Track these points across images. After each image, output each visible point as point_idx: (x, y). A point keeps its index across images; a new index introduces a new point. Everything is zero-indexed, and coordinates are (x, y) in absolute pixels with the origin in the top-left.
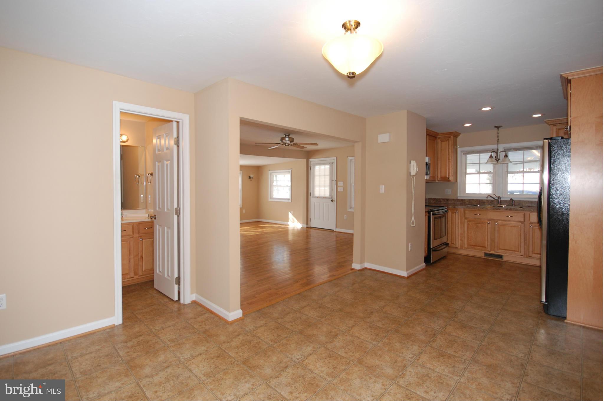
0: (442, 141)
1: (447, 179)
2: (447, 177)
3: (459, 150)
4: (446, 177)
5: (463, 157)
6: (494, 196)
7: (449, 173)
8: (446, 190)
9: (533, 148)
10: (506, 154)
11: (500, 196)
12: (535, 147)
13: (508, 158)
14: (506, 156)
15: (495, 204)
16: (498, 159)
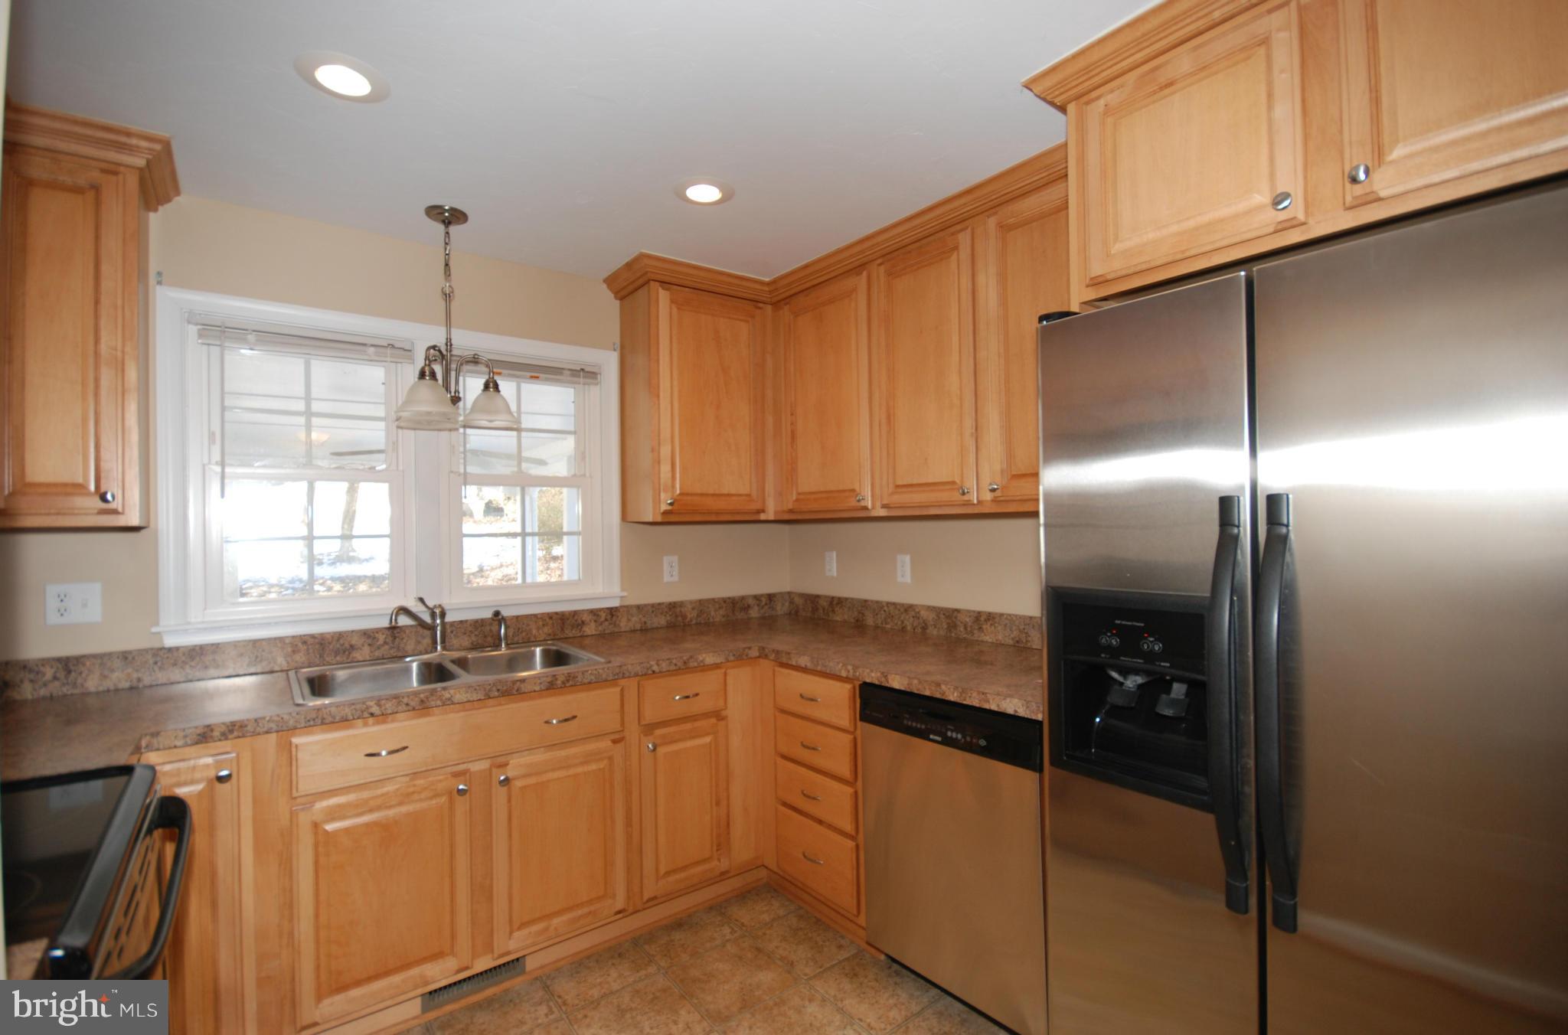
1: (88, 503)
2: (90, 482)
4: (80, 486)
8: (53, 590)
9: (561, 374)
10: (493, 378)
11: (440, 606)
12: (569, 372)
13: (504, 399)
14: (491, 386)
15: (406, 652)
16: (453, 394)
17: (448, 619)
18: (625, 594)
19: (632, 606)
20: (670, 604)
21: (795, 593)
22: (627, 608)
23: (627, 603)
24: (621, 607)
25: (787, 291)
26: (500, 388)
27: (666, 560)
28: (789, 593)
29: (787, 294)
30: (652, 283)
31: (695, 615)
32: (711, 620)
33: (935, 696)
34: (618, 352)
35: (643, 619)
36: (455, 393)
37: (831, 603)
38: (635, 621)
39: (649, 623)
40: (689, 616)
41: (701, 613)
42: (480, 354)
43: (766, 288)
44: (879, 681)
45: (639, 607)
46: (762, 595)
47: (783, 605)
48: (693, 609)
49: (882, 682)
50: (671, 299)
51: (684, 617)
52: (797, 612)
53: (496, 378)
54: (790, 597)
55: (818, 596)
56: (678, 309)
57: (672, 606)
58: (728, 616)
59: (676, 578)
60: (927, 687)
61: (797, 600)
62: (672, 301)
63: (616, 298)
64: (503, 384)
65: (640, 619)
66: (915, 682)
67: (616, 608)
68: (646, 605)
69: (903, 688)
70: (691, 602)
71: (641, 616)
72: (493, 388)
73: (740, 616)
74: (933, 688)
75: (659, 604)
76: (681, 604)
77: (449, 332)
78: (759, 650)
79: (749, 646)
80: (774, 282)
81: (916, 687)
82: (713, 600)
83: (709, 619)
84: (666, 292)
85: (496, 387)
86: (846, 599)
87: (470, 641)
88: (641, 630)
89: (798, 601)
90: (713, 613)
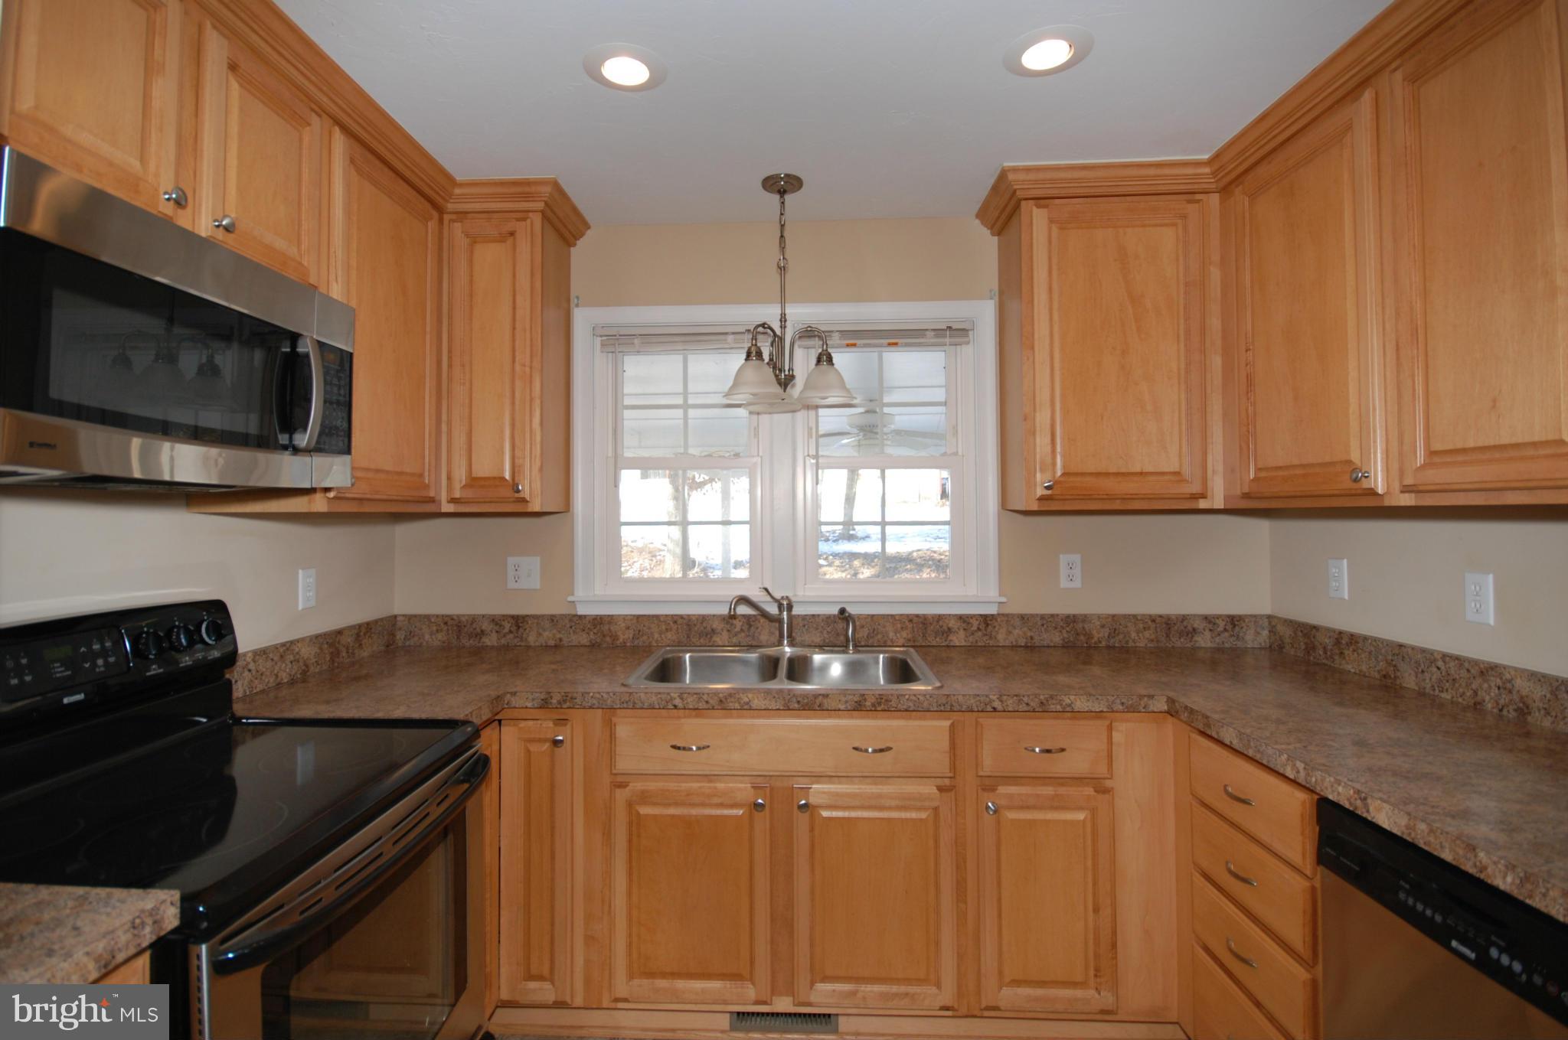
0: (474, 240)
1: (508, 493)
2: (507, 476)
3: (583, 319)
4: (503, 479)
5: (602, 361)
6: (756, 595)
7: (518, 453)
8: (511, 561)
9: (924, 336)
10: (827, 350)
11: (787, 597)
12: (933, 333)
13: (836, 370)
14: (825, 359)
15: (761, 642)
16: (787, 373)
17: (796, 611)
18: (1003, 599)
19: (1013, 616)
20: (1068, 616)
21: (1279, 619)
22: (1007, 617)
23: (1007, 610)
24: (998, 614)
25: (1240, 164)
26: (834, 361)
27: (1064, 559)
28: (1269, 617)
29: (1241, 169)
30: (1023, 203)
31: (1106, 635)
32: (1131, 644)
33: (1463, 867)
34: (997, 298)
35: (1029, 634)
36: (789, 371)
37: (1338, 642)
38: (1018, 635)
39: (1037, 638)
40: (1096, 636)
41: (1114, 632)
42: (813, 326)
43: (1207, 170)
44: (1350, 804)
45: (1022, 617)
46: (1218, 617)
47: (1258, 633)
48: (1103, 626)
49: (1356, 808)
50: (1049, 218)
51: (1089, 636)
52: (1281, 647)
53: (830, 350)
54: (1270, 623)
55: (1315, 628)
56: (1061, 229)
57: (1071, 620)
58: (1158, 641)
59: (1077, 584)
60: (1447, 845)
61: (1280, 628)
62: (1051, 221)
63: (993, 234)
64: (837, 358)
65: (1025, 633)
66: (1422, 826)
67: (992, 615)
68: (1032, 616)
69: (1395, 831)
70: (1099, 617)
71: (1025, 629)
72: (826, 361)
73: (1179, 643)
74: (1461, 852)
75: (1052, 616)
76: (1085, 618)
77: (783, 308)
78: (1167, 702)
79: (1152, 693)
80: (1217, 156)
81: (1421, 835)
82: (1135, 616)
83: (1127, 642)
84: (1042, 210)
85: (830, 360)
86: (1365, 638)
87: (822, 638)
88: (1026, 647)
89: (1286, 632)
90: (1133, 635)
